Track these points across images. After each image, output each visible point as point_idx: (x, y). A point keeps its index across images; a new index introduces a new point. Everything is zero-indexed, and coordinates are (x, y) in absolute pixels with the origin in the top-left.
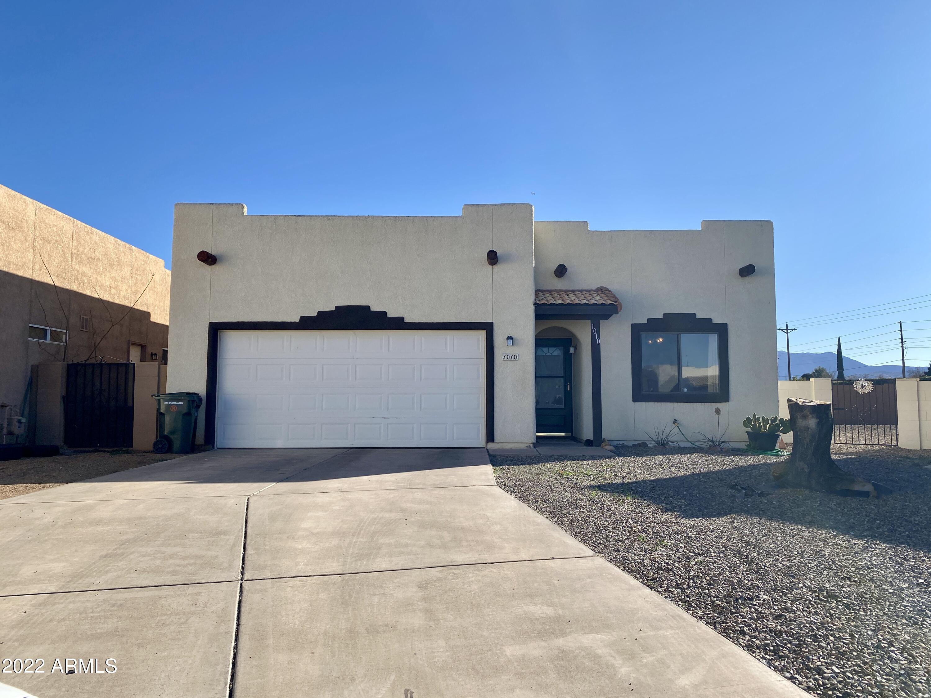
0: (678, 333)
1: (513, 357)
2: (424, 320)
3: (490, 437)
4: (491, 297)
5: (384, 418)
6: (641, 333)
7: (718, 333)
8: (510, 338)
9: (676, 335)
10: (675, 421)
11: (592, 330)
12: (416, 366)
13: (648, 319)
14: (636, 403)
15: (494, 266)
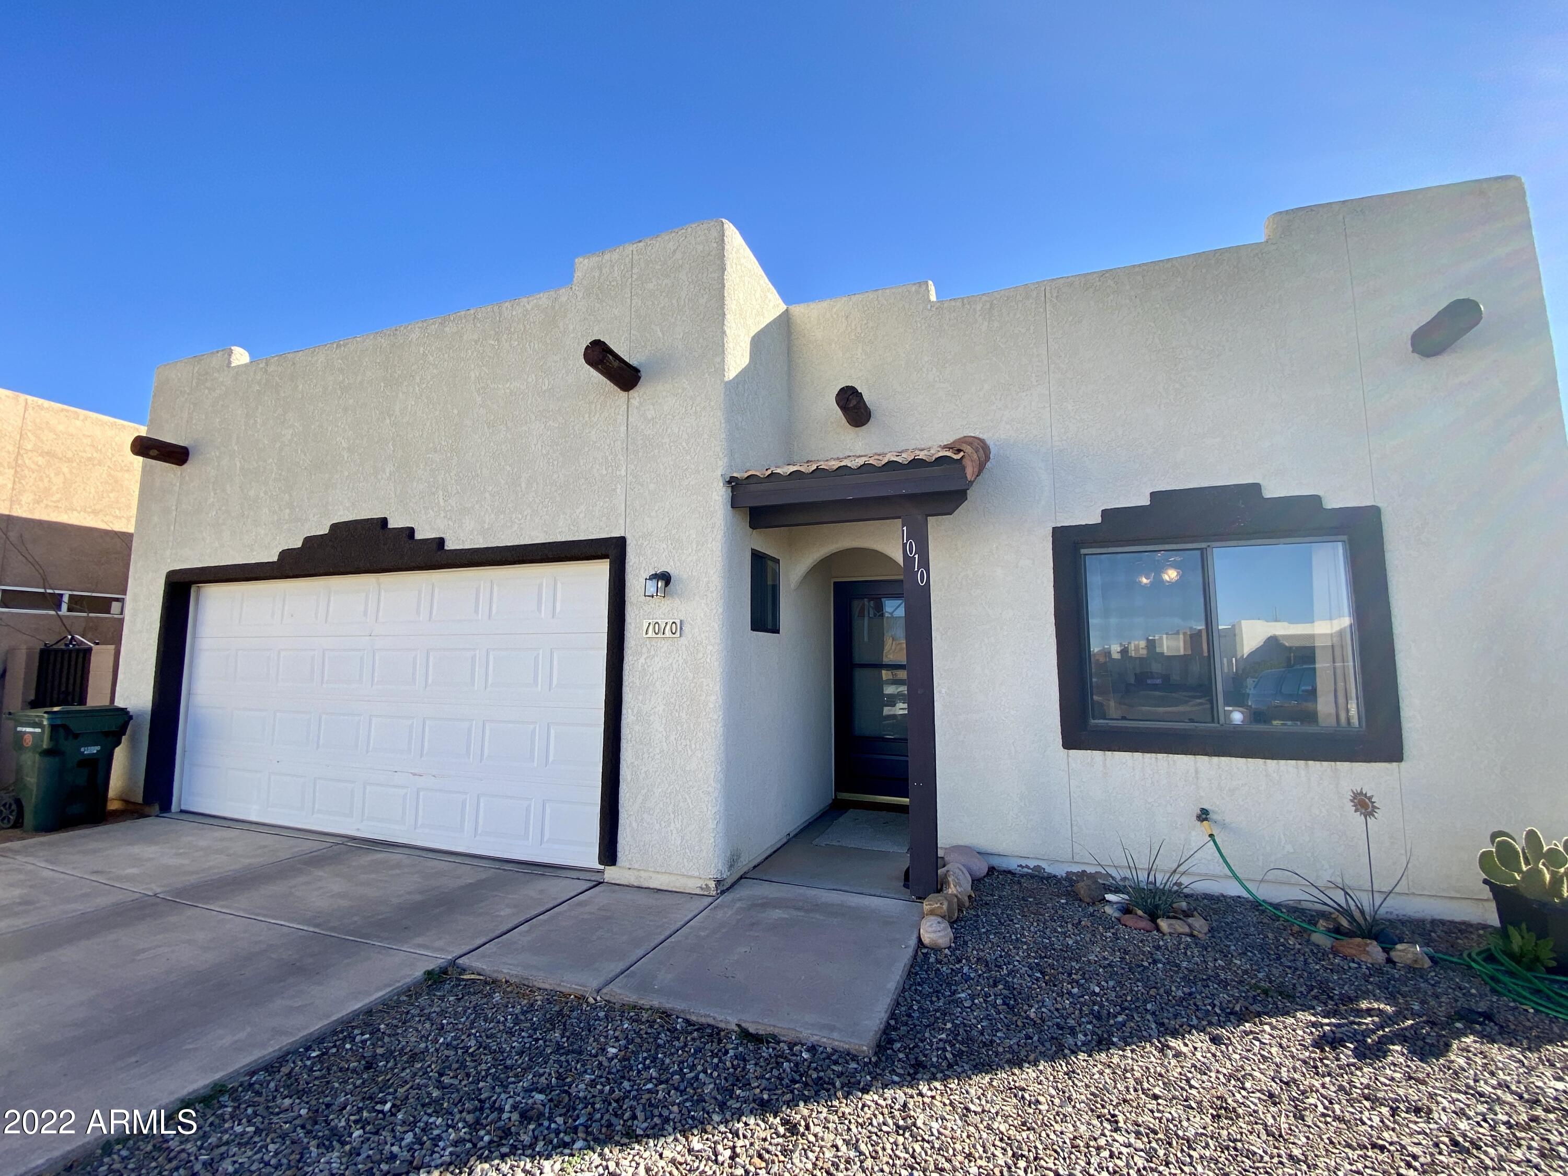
0: (1203, 545)
1: (668, 627)
2: (481, 541)
3: (609, 853)
4: (623, 473)
5: (414, 774)
6: (1083, 551)
7: (1345, 538)
8: (665, 578)
9: (1198, 552)
10: (1203, 815)
11: (904, 545)
12: (478, 652)
13: (1105, 513)
14: (1071, 751)
15: (631, 392)
